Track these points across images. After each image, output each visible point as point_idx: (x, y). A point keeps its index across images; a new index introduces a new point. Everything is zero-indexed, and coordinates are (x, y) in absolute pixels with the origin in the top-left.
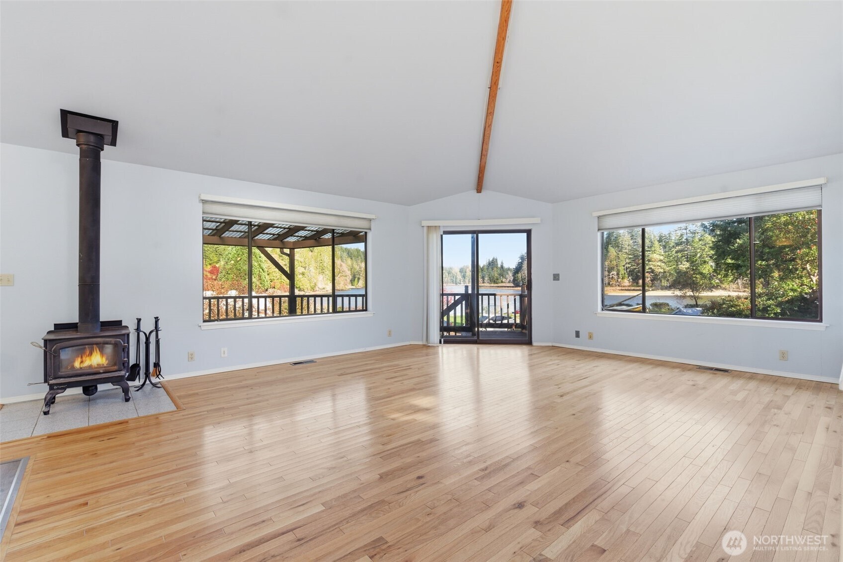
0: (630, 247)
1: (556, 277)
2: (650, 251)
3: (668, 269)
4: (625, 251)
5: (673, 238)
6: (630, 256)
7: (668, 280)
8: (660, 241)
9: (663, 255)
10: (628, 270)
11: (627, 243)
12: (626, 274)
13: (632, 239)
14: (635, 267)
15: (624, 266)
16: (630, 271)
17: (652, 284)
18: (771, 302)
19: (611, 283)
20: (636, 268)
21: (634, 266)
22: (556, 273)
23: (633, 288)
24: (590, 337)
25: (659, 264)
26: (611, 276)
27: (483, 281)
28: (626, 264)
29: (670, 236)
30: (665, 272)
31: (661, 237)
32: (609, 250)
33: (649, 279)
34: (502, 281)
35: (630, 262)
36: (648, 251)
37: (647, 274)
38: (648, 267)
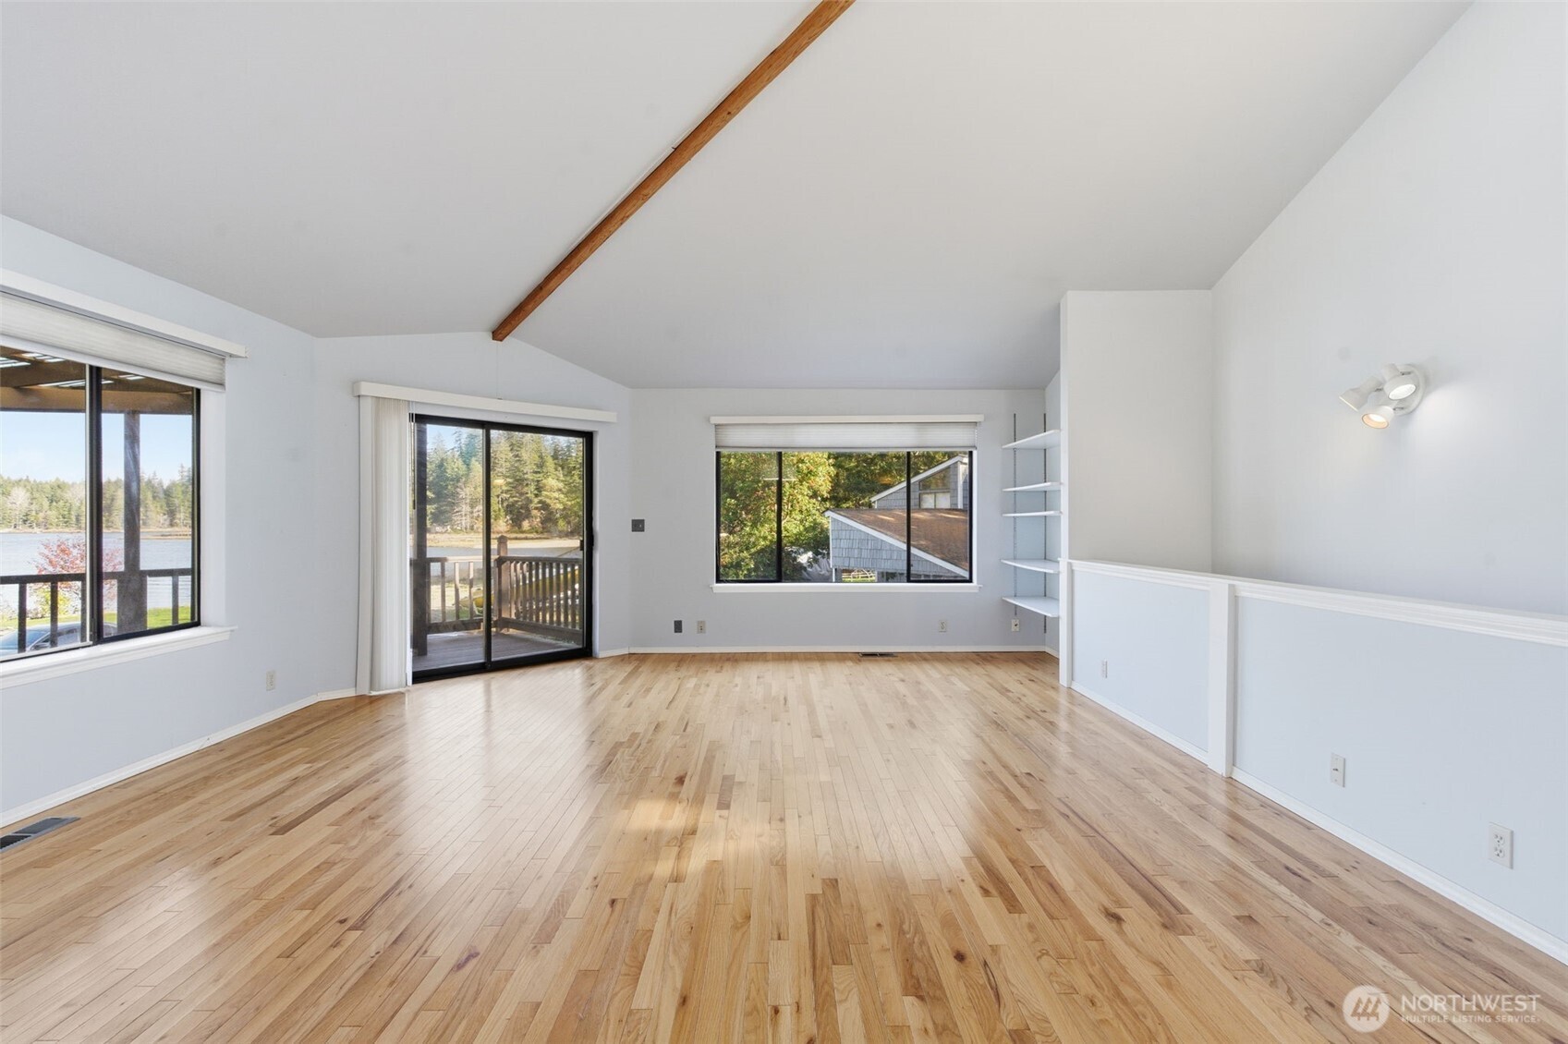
0: (508, 464)
1: (638, 526)
2: (539, 472)
3: (569, 503)
4: (501, 470)
5: (574, 455)
6: (509, 480)
7: (569, 523)
8: (555, 457)
9: (562, 481)
10: (505, 504)
11: (504, 456)
12: (502, 510)
13: (511, 450)
14: (515, 499)
15: (498, 496)
16: (508, 506)
17: (543, 528)
18: (745, 554)
19: (475, 526)
20: (517, 502)
21: (516, 497)
22: (636, 518)
24: (701, 629)
25: (556, 495)
26: (475, 515)
27: (171, 521)
28: (502, 493)
29: (569, 451)
31: (556, 451)
32: (471, 466)
33: (538, 520)
35: (508, 491)
36: (536, 472)
37: (535, 512)
38: (536, 500)
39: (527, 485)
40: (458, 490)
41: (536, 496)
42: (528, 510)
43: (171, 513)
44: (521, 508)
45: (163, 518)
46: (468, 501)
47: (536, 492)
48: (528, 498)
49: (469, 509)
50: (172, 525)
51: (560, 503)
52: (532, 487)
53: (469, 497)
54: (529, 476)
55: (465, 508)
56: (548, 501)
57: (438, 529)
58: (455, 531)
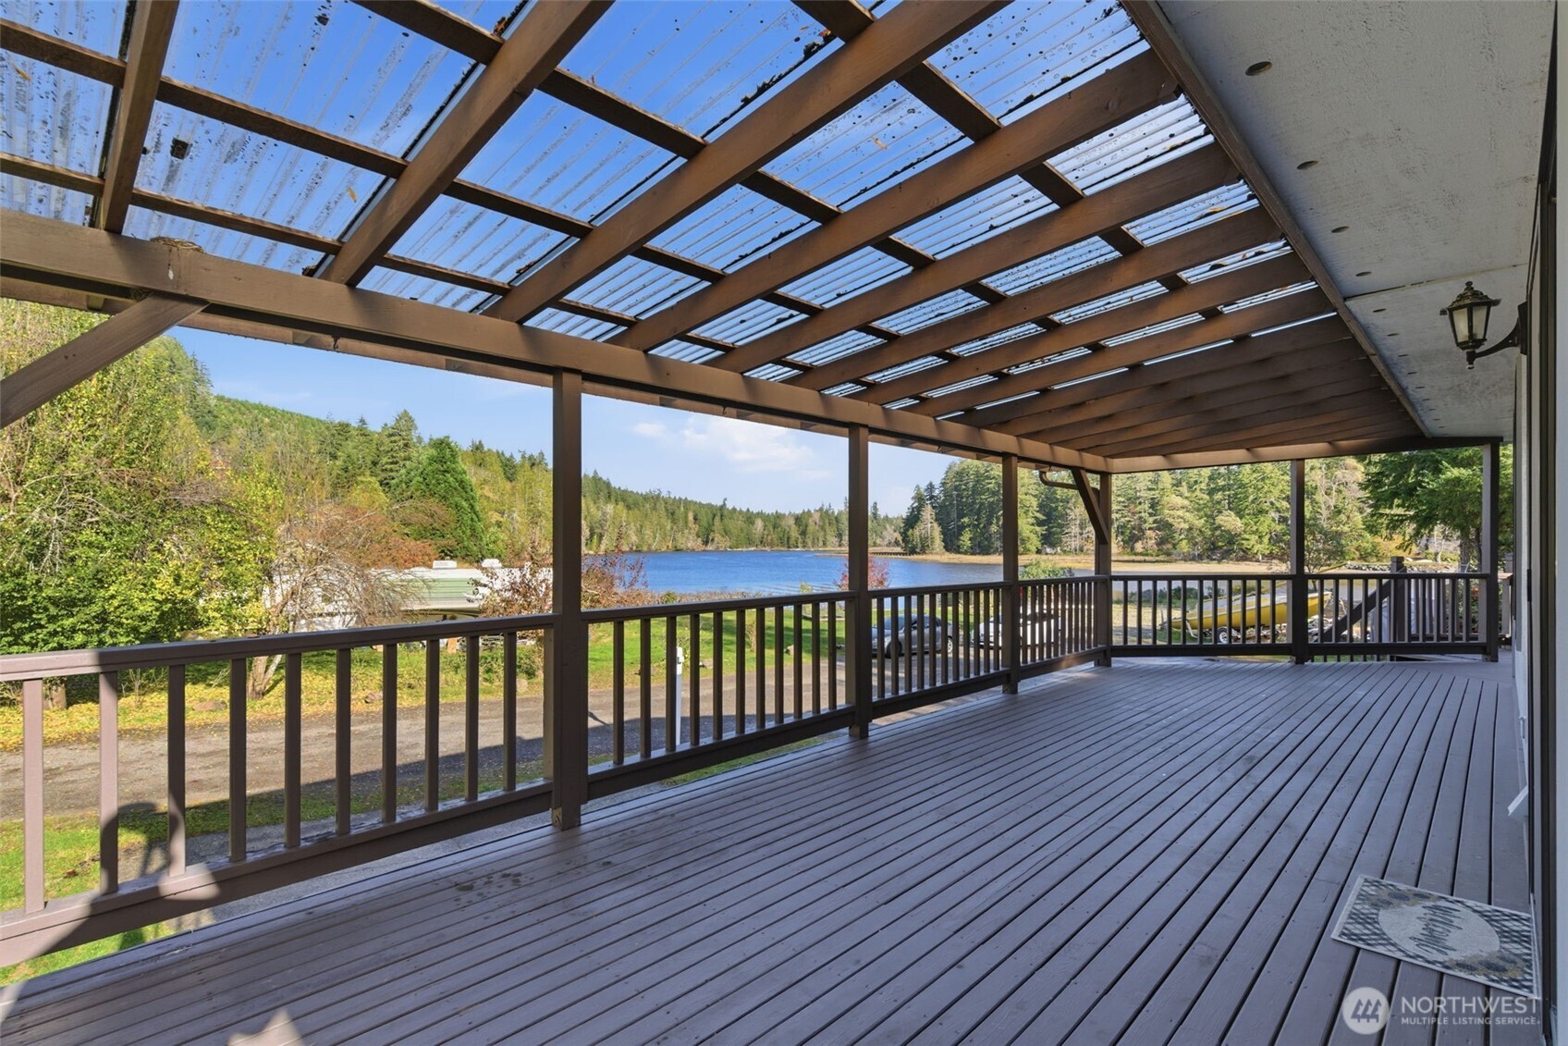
2: (1153, 489)
3: (1196, 522)
7: (1196, 544)
9: (1188, 498)
23: (1126, 558)
25: (1180, 513)
26: (1085, 536)
30: (1190, 529)
33: (1153, 541)
34: (875, 543)
36: (1150, 489)
37: (1149, 533)
38: (1151, 519)
39: (1140, 503)
40: (1068, 511)
41: (1151, 515)
42: (1142, 531)
43: (840, 536)
44: (1134, 529)
45: (835, 540)
46: (1078, 522)
47: (1151, 511)
48: (1141, 518)
49: (1078, 530)
50: (840, 546)
51: (1185, 522)
52: (1146, 506)
53: (1079, 518)
54: (1143, 494)
55: (1075, 530)
56: (1170, 520)
57: (1048, 550)
58: (1065, 552)
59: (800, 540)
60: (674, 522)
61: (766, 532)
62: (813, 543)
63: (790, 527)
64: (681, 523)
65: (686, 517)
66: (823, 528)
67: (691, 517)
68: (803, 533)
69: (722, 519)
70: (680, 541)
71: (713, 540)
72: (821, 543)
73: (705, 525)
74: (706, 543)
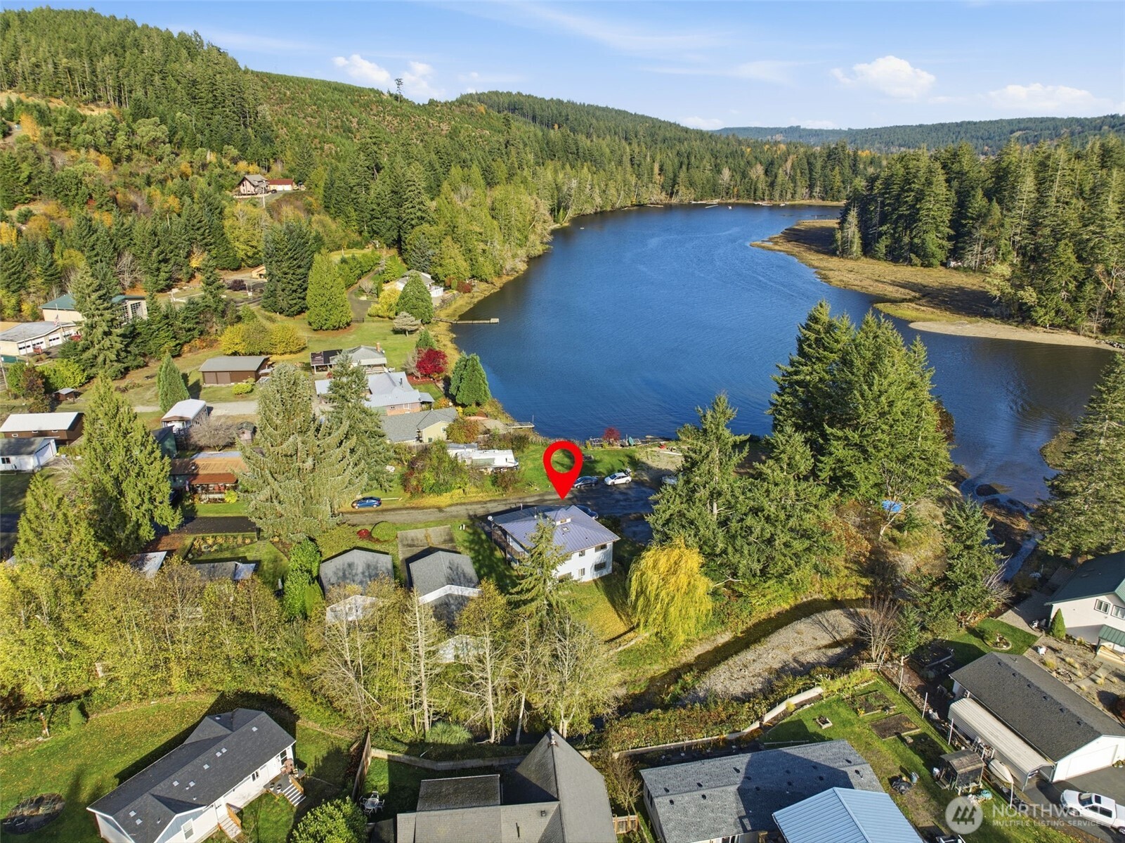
40: (973, 231)
46: (981, 242)
49: (980, 249)
53: (983, 238)
55: (976, 249)
57: (952, 264)
58: (965, 268)
59: (767, 192)
60: (639, 176)
61: (732, 183)
62: (781, 195)
63: (758, 177)
64: (645, 177)
65: (652, 169)
66: (793, 179)
67: (656, 170)
68: (772, 185)
69: (688, 169)
70: (645, 196)
71: (677, 192)
72: (789, 196)
73: (671, 175)
74: (671, 195)
